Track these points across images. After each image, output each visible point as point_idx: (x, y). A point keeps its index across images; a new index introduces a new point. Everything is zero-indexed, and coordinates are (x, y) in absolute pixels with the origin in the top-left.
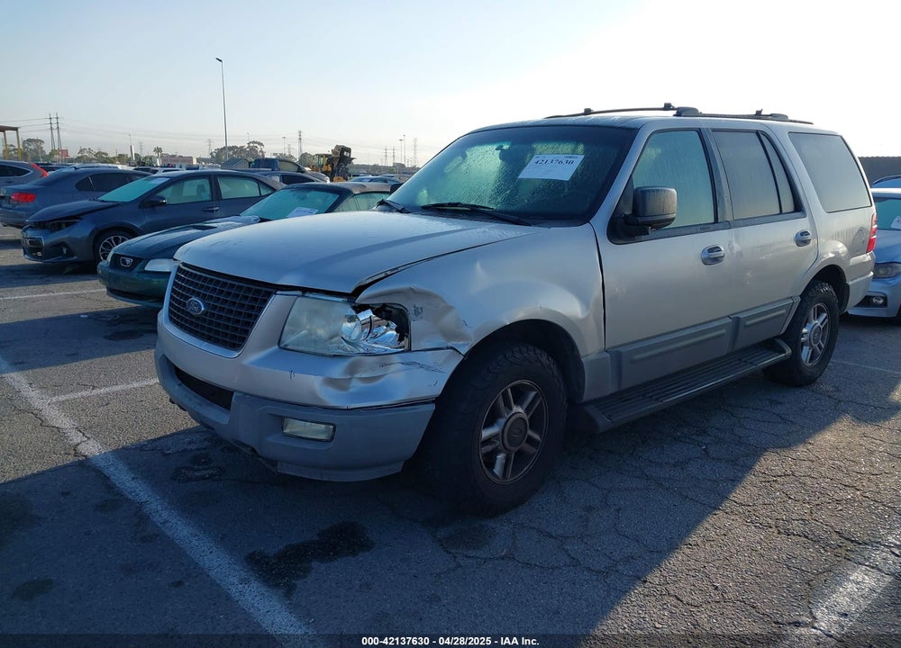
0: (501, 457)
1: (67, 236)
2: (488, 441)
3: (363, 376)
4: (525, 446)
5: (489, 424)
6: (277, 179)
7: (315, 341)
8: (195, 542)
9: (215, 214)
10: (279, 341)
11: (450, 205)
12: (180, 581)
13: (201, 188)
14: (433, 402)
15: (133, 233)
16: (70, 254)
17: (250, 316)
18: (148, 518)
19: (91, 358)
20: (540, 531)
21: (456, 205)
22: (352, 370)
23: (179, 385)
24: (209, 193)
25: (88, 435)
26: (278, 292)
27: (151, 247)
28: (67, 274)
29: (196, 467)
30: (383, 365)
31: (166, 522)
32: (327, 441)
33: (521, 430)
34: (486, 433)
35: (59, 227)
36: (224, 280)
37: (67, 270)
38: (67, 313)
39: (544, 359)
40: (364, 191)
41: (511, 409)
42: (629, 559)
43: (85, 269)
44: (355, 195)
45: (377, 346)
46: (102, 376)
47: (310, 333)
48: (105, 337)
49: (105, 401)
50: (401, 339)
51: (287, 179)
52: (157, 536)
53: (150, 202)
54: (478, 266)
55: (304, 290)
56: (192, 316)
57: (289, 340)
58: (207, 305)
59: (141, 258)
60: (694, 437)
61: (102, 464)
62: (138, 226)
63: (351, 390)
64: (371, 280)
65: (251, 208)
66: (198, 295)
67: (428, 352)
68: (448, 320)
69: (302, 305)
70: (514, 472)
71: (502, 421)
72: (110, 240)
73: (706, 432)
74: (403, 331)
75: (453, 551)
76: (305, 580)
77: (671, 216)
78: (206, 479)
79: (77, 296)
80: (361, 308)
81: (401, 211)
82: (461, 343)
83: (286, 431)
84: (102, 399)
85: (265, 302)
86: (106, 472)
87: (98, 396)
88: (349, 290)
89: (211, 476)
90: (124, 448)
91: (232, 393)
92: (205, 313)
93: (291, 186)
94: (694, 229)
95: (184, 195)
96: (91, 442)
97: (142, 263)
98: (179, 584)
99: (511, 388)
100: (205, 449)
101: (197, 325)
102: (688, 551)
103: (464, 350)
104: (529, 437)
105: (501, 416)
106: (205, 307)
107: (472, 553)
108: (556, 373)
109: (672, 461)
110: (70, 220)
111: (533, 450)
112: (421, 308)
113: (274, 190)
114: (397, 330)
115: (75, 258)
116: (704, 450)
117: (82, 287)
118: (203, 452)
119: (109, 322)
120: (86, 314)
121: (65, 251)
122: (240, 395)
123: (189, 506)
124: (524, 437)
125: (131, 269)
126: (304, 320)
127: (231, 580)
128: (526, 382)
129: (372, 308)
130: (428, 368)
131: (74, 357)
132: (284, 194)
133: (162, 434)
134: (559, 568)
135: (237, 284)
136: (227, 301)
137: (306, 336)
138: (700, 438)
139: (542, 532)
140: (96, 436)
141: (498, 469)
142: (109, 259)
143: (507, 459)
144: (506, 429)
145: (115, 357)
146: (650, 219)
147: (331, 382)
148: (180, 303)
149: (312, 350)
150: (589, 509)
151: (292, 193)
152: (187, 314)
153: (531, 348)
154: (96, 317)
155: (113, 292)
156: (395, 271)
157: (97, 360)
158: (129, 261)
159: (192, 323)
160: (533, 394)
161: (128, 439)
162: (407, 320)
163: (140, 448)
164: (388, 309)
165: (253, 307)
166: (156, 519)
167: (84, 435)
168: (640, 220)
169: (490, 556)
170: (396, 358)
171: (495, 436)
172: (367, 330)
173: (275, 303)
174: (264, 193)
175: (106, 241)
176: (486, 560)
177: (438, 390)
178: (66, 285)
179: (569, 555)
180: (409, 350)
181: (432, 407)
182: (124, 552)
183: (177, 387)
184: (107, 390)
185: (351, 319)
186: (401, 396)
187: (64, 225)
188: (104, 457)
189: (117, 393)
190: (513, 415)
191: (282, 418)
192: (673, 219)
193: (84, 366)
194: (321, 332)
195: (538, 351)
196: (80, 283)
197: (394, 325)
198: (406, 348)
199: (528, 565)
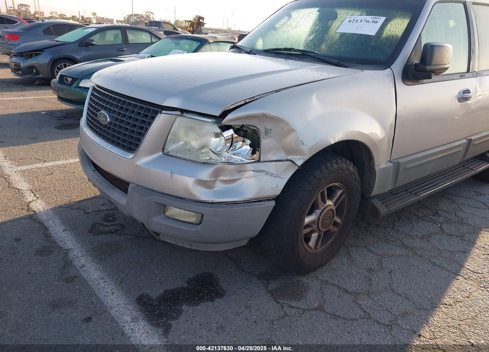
0: (315, 236)
1: (35, 62)
2: (308, 226)
3: (225, 179)
4: (332, 227)
5: (310, 214)
6: (162, 33)
7: (189, 150)
8: (102, 284)
9: (124, 53)
10: (164, 148)
11: (285, 49)
12: (89, 317)
13: (116, 36)
14: (274, 199)
15: (75, 61)
16: (37, 73)
17: (142, 128)
18: (71, 261)
19: (45, 141)
20: (340, 288)
21: (290, 49)
22: (216, 174)
23: (93, 171)
24: (121, 39)
25: (38, 196)
26: (163, 112)
27: (83, 71)
28: (36, 85)
29: (106, 223)
30: (239, 172)
31: (83, 266)
32: (196, 224)
33: (330, 217)
34: (308, 220)
35: (31, 56)
36: (124, 99)
37: (37, 83)
38: (33, 110)
39: (351, 167)
40: (216, 40)
41: (325, 203)
42: (405, 315)
43: (45, 83)
44: (210, 43)
45: (234, 157)
46: (51, 154)
47: (186, 144)
48: (55, 128)
49: (50, 172)
50: (253, 153)
51: (167, 33)
52: (76, 277)
53: (85, 43)
54: (314, 98)
55: (183, 111)
56: (101, 124)
57: (171, 148)
58: (111, 117)
59: (77, 78)
60: (431, 217)
61: (44, 218)
62: (78, 57)
63: (215, 189)
64: (234, 106)
65: (146, 49)
66: (106, 109)
67: (272, 163)
68: (290, 139)
69: (181, 122)
70: (322, 244)
71: (318, 212)
72: (61, 66)
73: (438, 214)
74: (255, 147)
75: (281, 301)
76: (178, 321)
77: (447, 66)
78: (113, 233)
79: (41, 99)
80: (225, 128)
81: (249, 53)
82: (297, 157)
83: (167, 214)
84: (49, 170)
85: (153, 118)
86: (46, 224)
87: (47, 167)
88: (218, 114)
89: (116, 231)
90: (60, 207)
91: (129, 183)
92: (110, 123)
93: (169, 36)
94: (456, 77)
95: (106, 40)
96: (39, 201)
97: (77, 81)
98: (88, 319)
99: (327, 189)
100: (112, 210)
101: (104, 131)
102: (445, 310)
103: (300, 163)
104: (335, 220)
105: (318, 208)
106: (110, 119)
107: (294, 304)
108: (357, 177)
109: (420, 235)
110: (37, 52)
111: (335, 229)
112: (270, 130)
113: (160, 39)
114: (251, 146)
115: (40, 76)
116: (440, 227)
117: (44, 94)
118: (111, 212)
119: (58, 117)
120: (45, 111)
121: (34, 71)
122: (135, 186)
123: (100, 254)
124: (332, 222)
125: (71, 84)
126: (181, 133)
127: (126, 318)
128: (337, 184)
129: (233, 128)
130: (272, 175)
131: (35, 139)
132: (165, 41)
133: (85, 197)
134: (356, 320)
135: (133, 102)
136: (125, 115)
137: (183, 145)
138: (435, 218)
139: (341, 289)
140: (43, 197)
141: (312, 243)
142: (58, 77)
143: (319, 236)
144: (321, 217)
145: (60, 141)
146: (434, 67)
147: (201, 183)
148: (94, 113)
149: (187, 157)
150: (371, 270)
151: (171, 41)
152: (98, 122)
153: (344, 160)
154: (51, 114)
155: (60, 98)
156: (252, 100)
157: (49, 143)
158: (69, 79)
159: (101, 129)
160: (340, 192)
161: (63, 200)
162: (259, 138)
163: (71, 207)
164: (244, 128)
165: (144, 122)
166: (77, 263)
167: (35, 195)
168: (428, 68)
169: (307, 307)
170: (249, 167)
171: (313, 222)
172: (228, 145)
173: (161, 119)
174: (154, 41)
175: (59, 66)
176: (304, 310)
177: (278, 191)
178: (34, 92)
179: (362, 309)
180: (259, 161)
181: (273, 203)
182: (53, 290)
183: (92, 172)
184: (53, 163)
185: (217, 135)
186: (250, 195)
187: (34, 55)
188: (46, 213)
189: (58, 166)
190: (327, 207)
191: (165, 206)
192: (447, 69)
193: (40, 146)
194: (195, 144)
195: (348, 162)
196: (44, 92)
197: (248, 142)
198: (257, 159)
199: (334, 316)
